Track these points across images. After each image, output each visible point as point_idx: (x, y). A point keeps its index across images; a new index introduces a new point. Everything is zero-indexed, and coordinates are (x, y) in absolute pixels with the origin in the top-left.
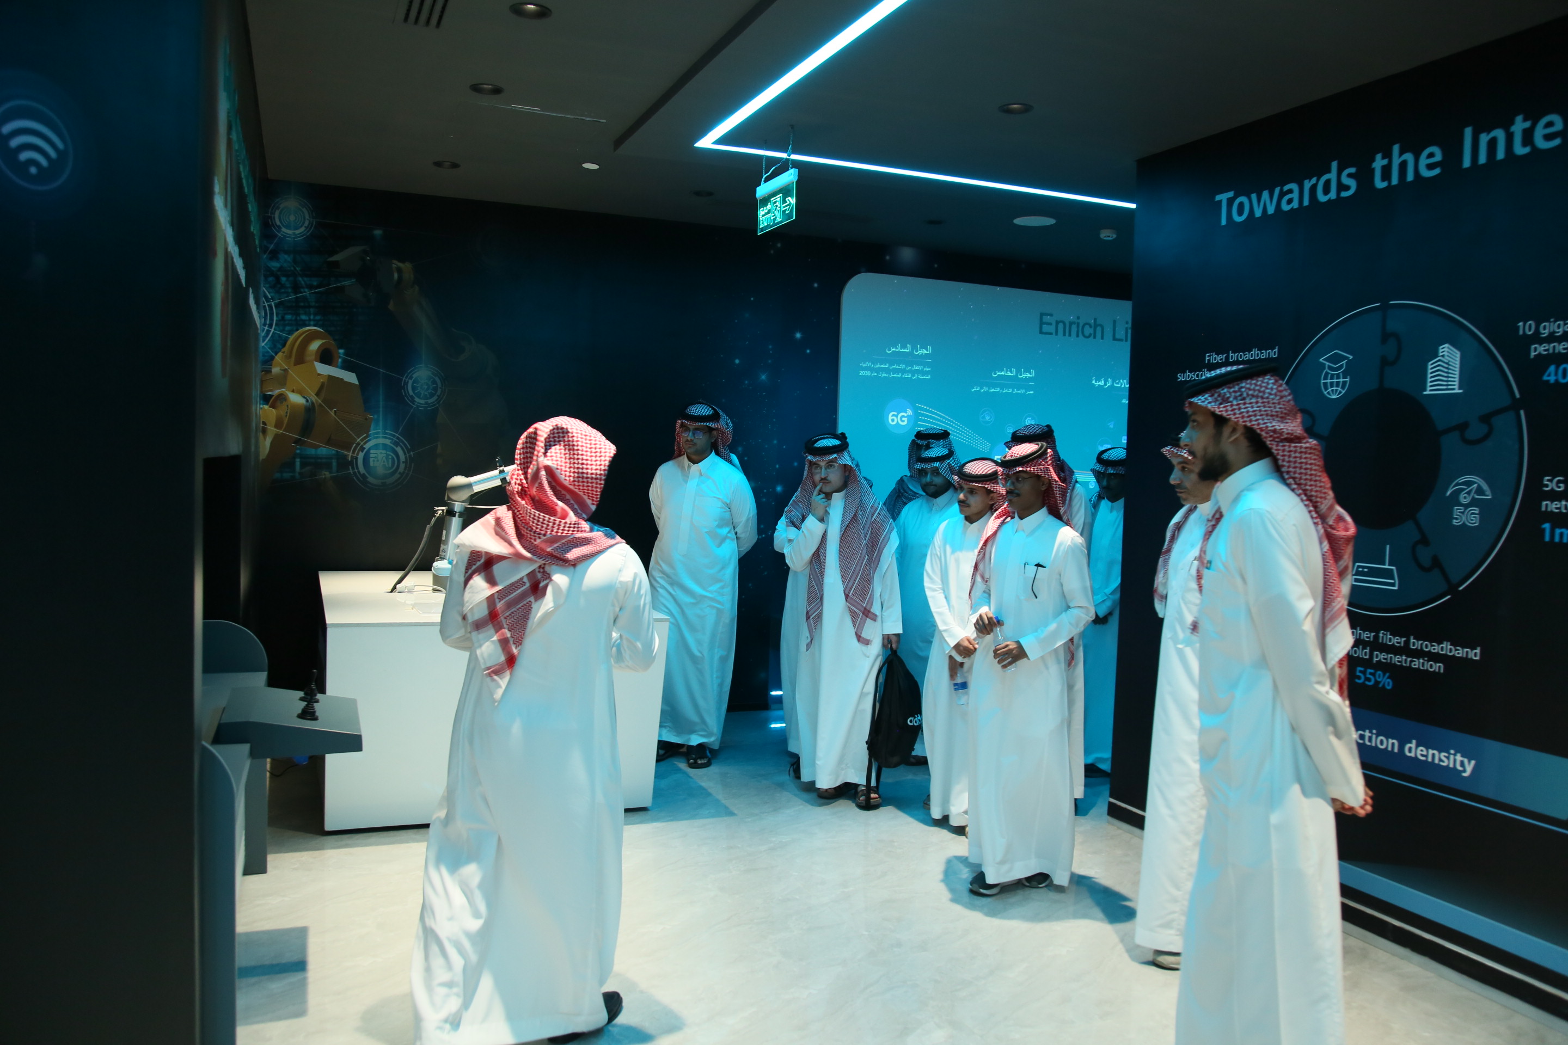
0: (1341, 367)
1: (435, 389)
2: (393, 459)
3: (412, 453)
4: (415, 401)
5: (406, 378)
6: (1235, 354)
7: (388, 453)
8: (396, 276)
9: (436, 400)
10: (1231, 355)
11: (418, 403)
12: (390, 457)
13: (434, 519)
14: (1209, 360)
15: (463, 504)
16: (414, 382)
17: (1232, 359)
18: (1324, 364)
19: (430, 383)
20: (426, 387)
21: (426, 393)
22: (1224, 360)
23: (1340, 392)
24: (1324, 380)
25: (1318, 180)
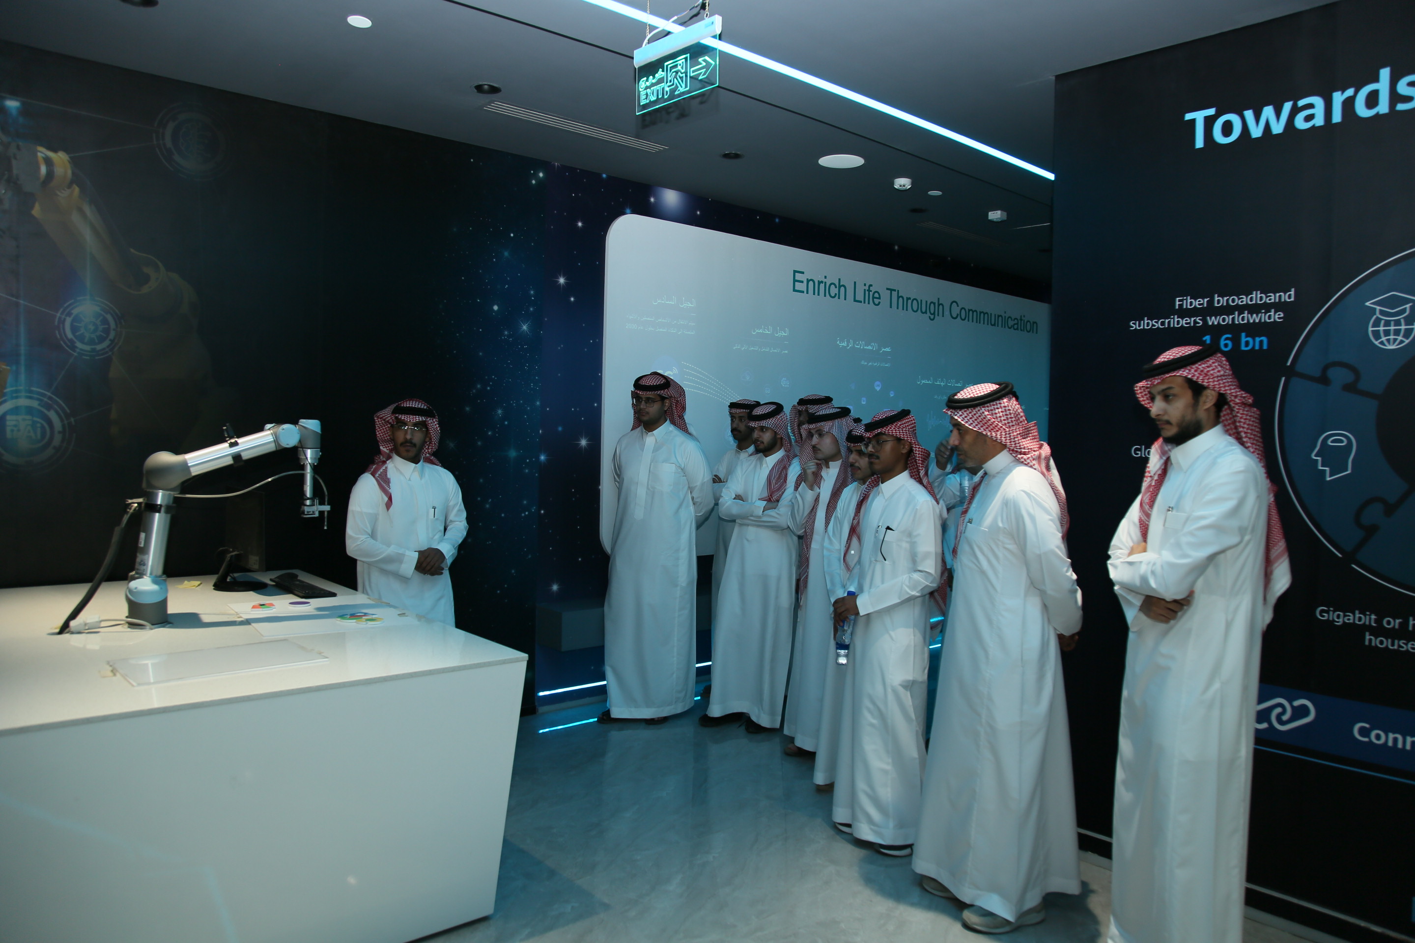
0: (1404, 311)
1: (107, 331)
2: (43, 427)
3: (72, 420)
4: (76, 347)
5: (62, 313)
6: (1223, 298)
7: (35, 419)
8: (43, 169)
9: (108, 347)
10: (1216, 299)
11: (81, 350)
12: (39, 425)
13: (126, 518)
14: (1180, 305)
15: (172, 493)
16: (73, 321)
17: (1218, 303)
18: (1375, 309)
19: (98, 322)
20: (92, 328)
21: (93, 336)
22: (1205, 305)
23: (1402, 342)
24: (1373, 327)
25: (1356, 93)
